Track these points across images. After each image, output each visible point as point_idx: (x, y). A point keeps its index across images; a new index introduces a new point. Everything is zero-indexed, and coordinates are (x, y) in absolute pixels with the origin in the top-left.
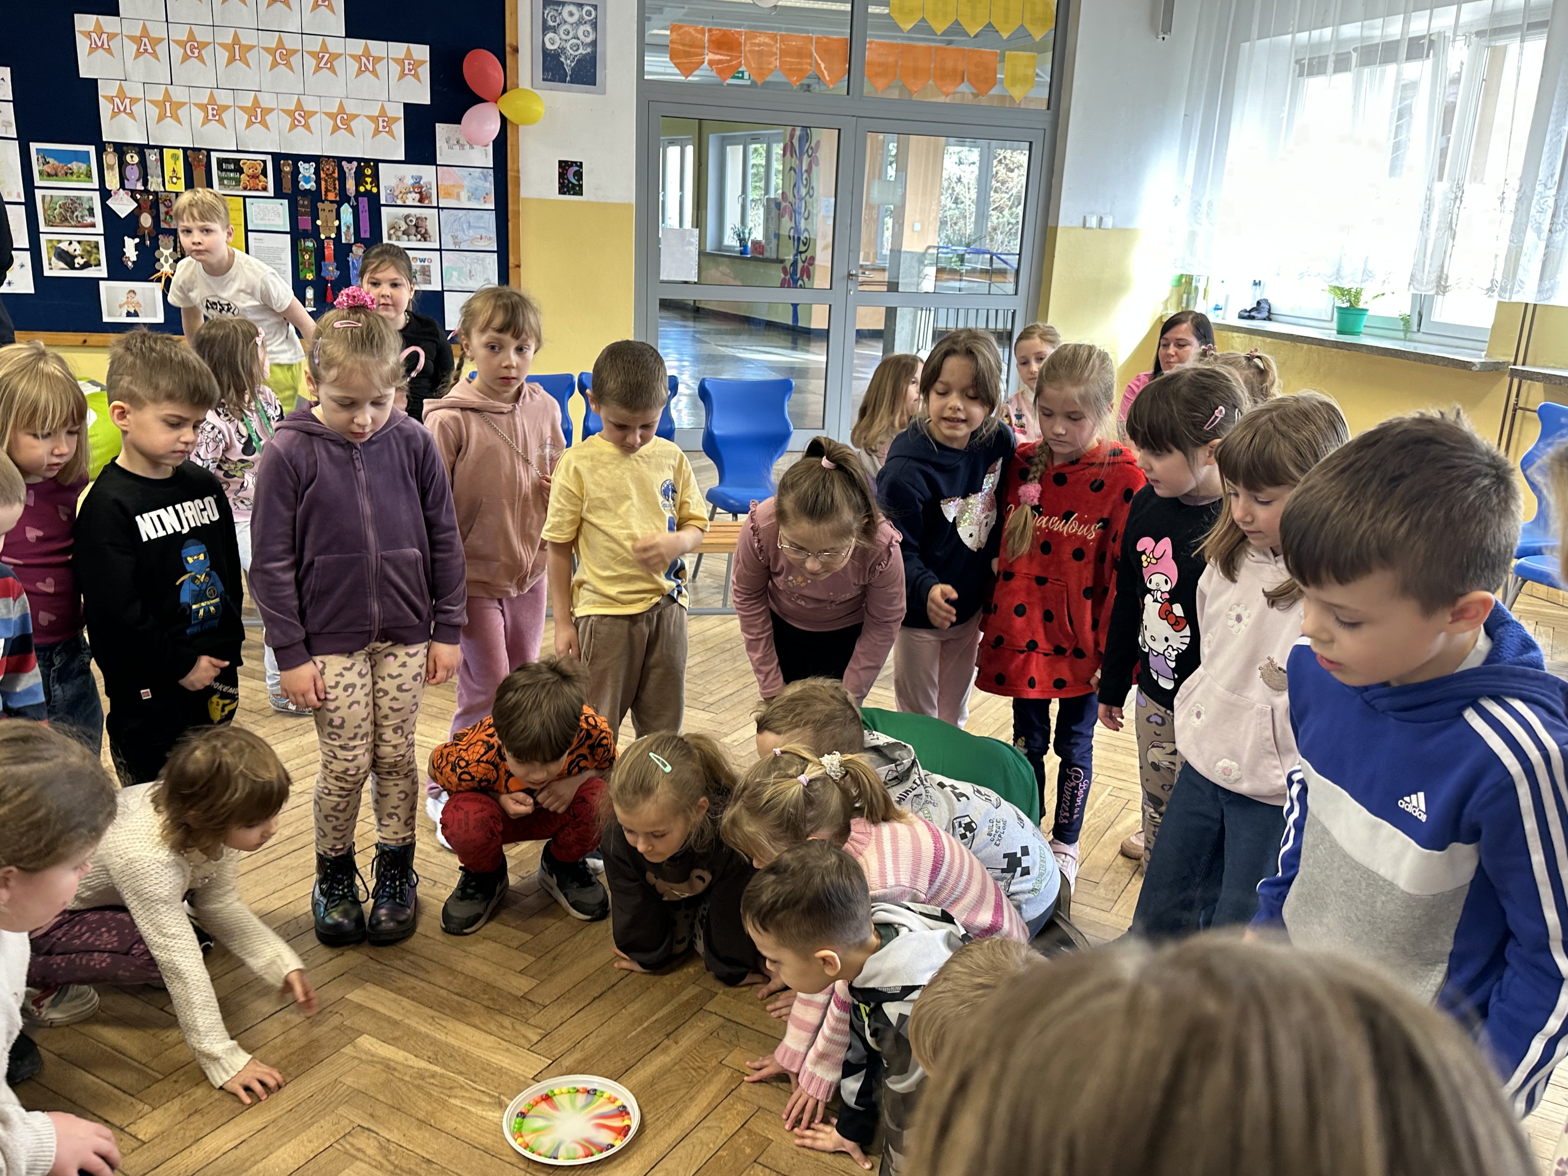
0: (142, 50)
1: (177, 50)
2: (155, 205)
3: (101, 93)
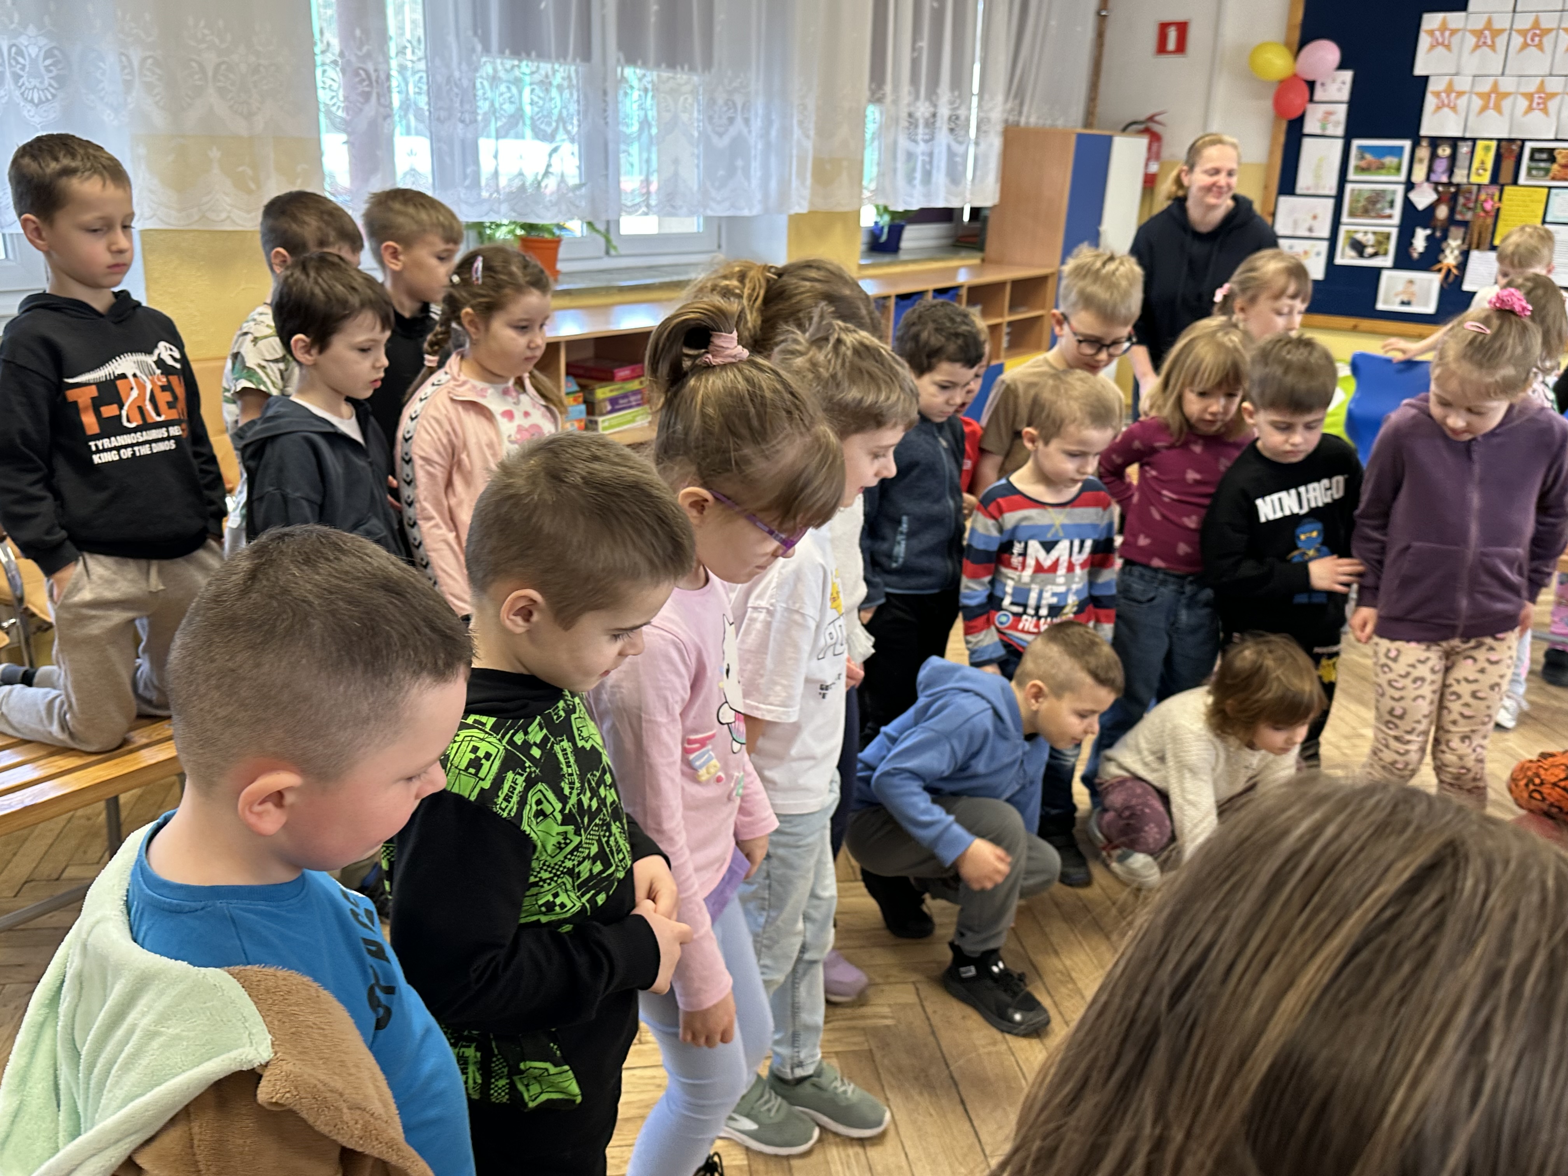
0: (1481, 43)
1: (1517, 40)
2: (1455, 197)
3: (1430, 89)
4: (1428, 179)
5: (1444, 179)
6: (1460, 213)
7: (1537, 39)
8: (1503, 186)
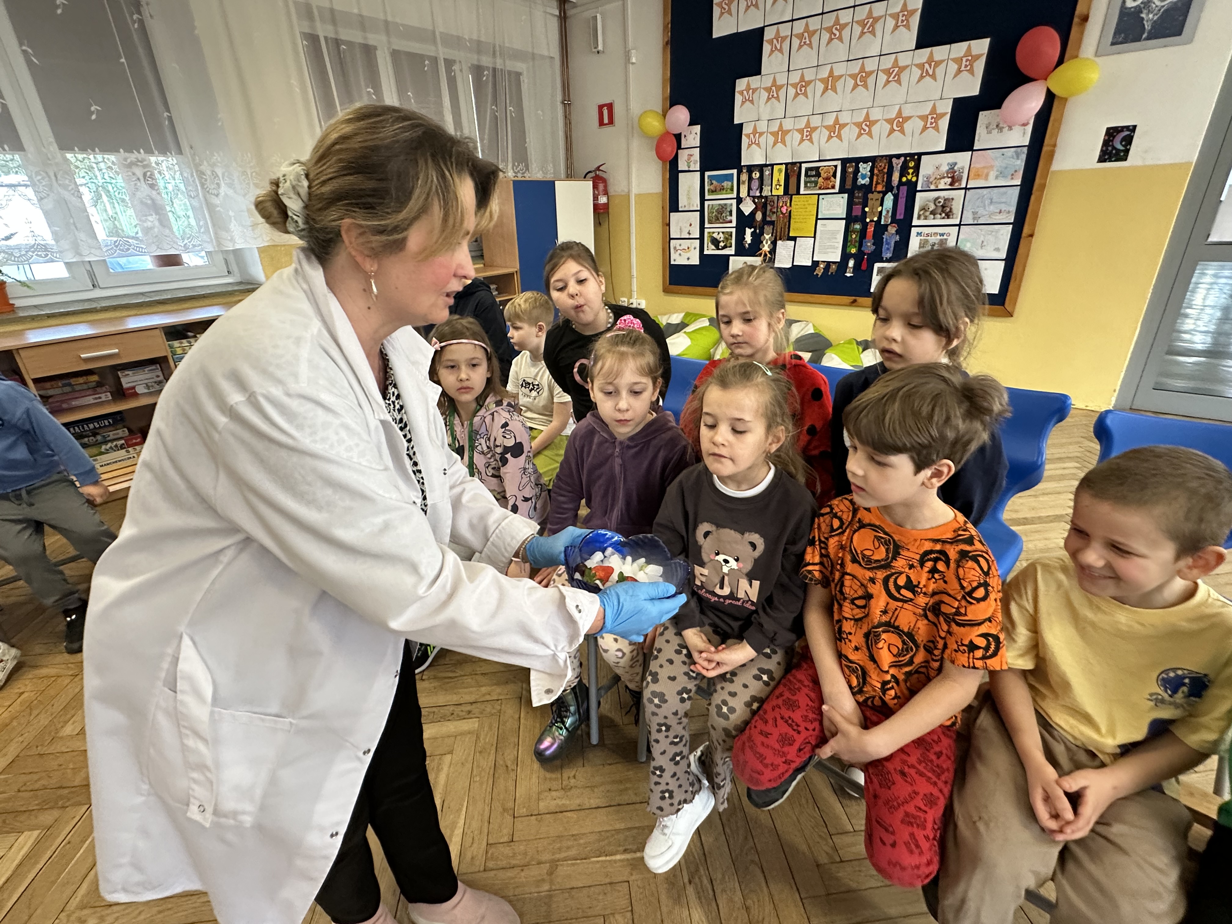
0: (770, 97)
1: (792, 91)
2: (765, 205)
3: (744, 132)
4: (749, 195)
5: (758, 194)
6: (769, 216)
7: (803, 89)
8: (792, 196)
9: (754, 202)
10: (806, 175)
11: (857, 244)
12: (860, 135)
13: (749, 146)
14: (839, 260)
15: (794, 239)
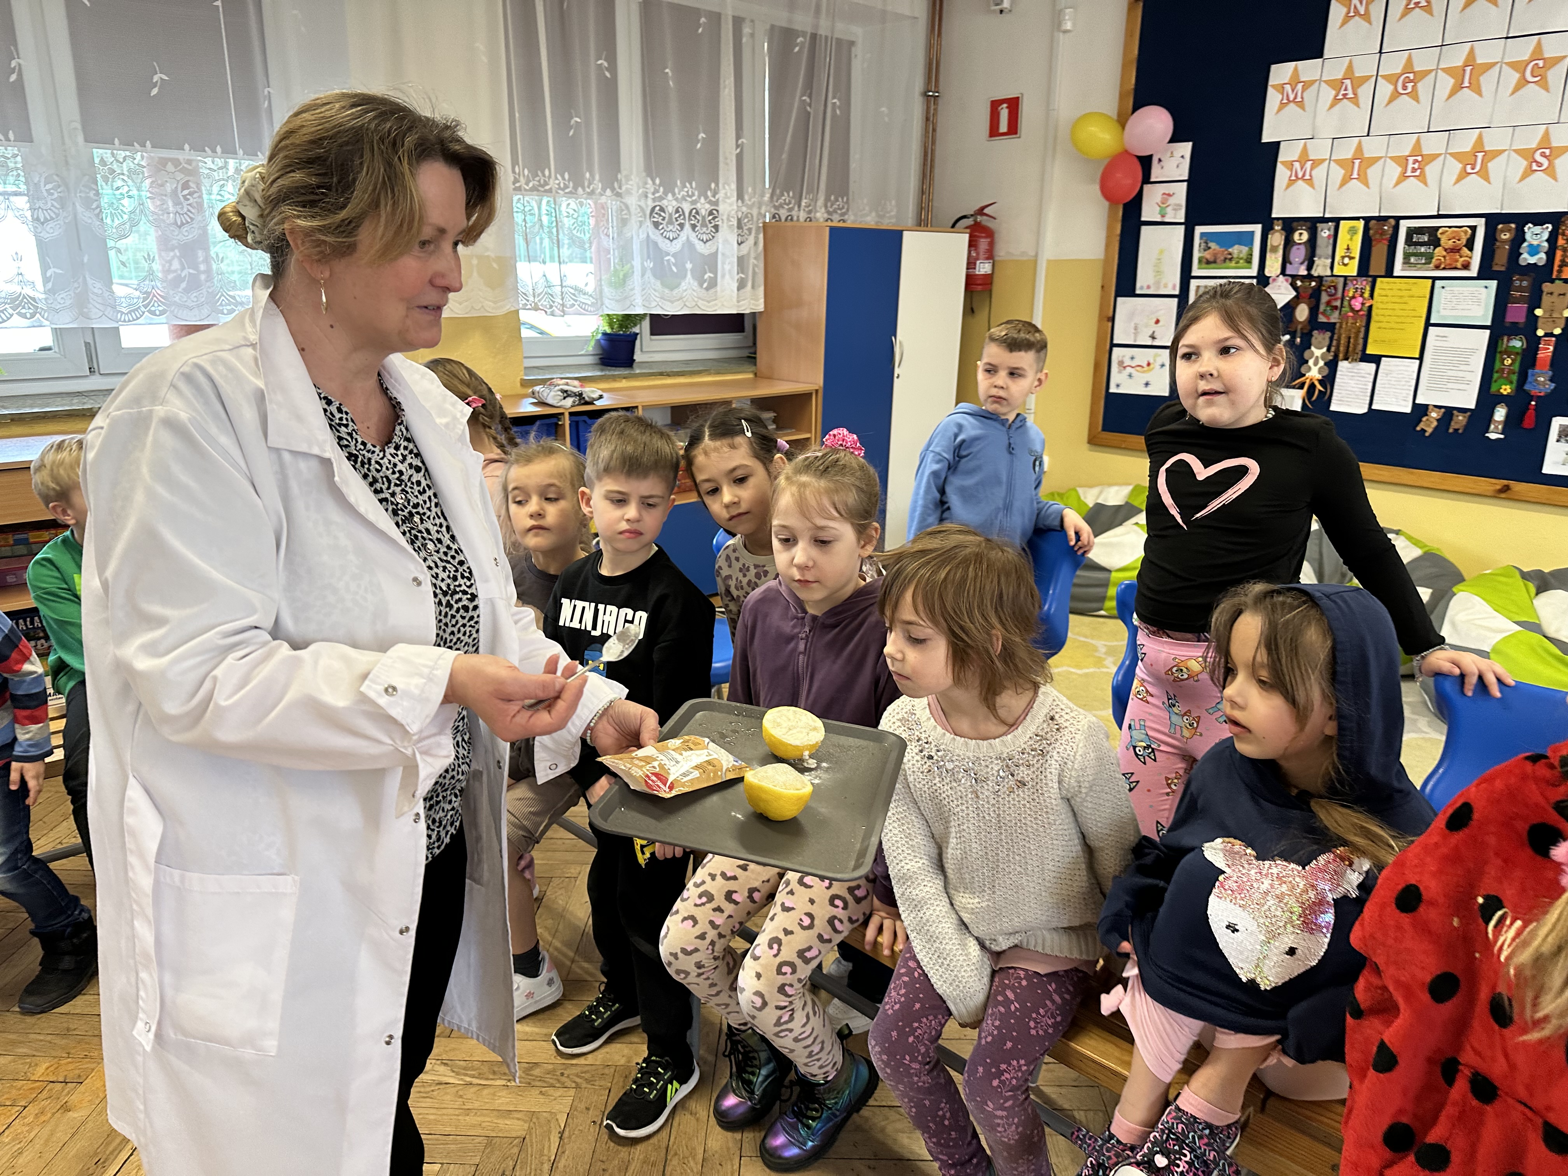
0: (1340, 97)
1: (1385, 89)
2: (1315, 295)
3: (1280, 159)
5: (1303, 272)
6: (1324, 314)
7: (1410, 85)
8: (1374, 279)
9: (1293, 285)
10: (1409, 241)
11: (1514, 378)
12: (1529, 172)
13: (1291, 182)
14: (1473, 406)
15: (1376, 359)
